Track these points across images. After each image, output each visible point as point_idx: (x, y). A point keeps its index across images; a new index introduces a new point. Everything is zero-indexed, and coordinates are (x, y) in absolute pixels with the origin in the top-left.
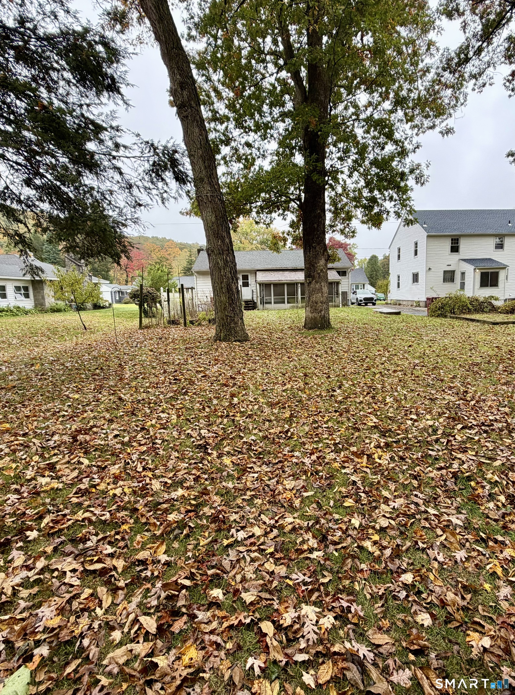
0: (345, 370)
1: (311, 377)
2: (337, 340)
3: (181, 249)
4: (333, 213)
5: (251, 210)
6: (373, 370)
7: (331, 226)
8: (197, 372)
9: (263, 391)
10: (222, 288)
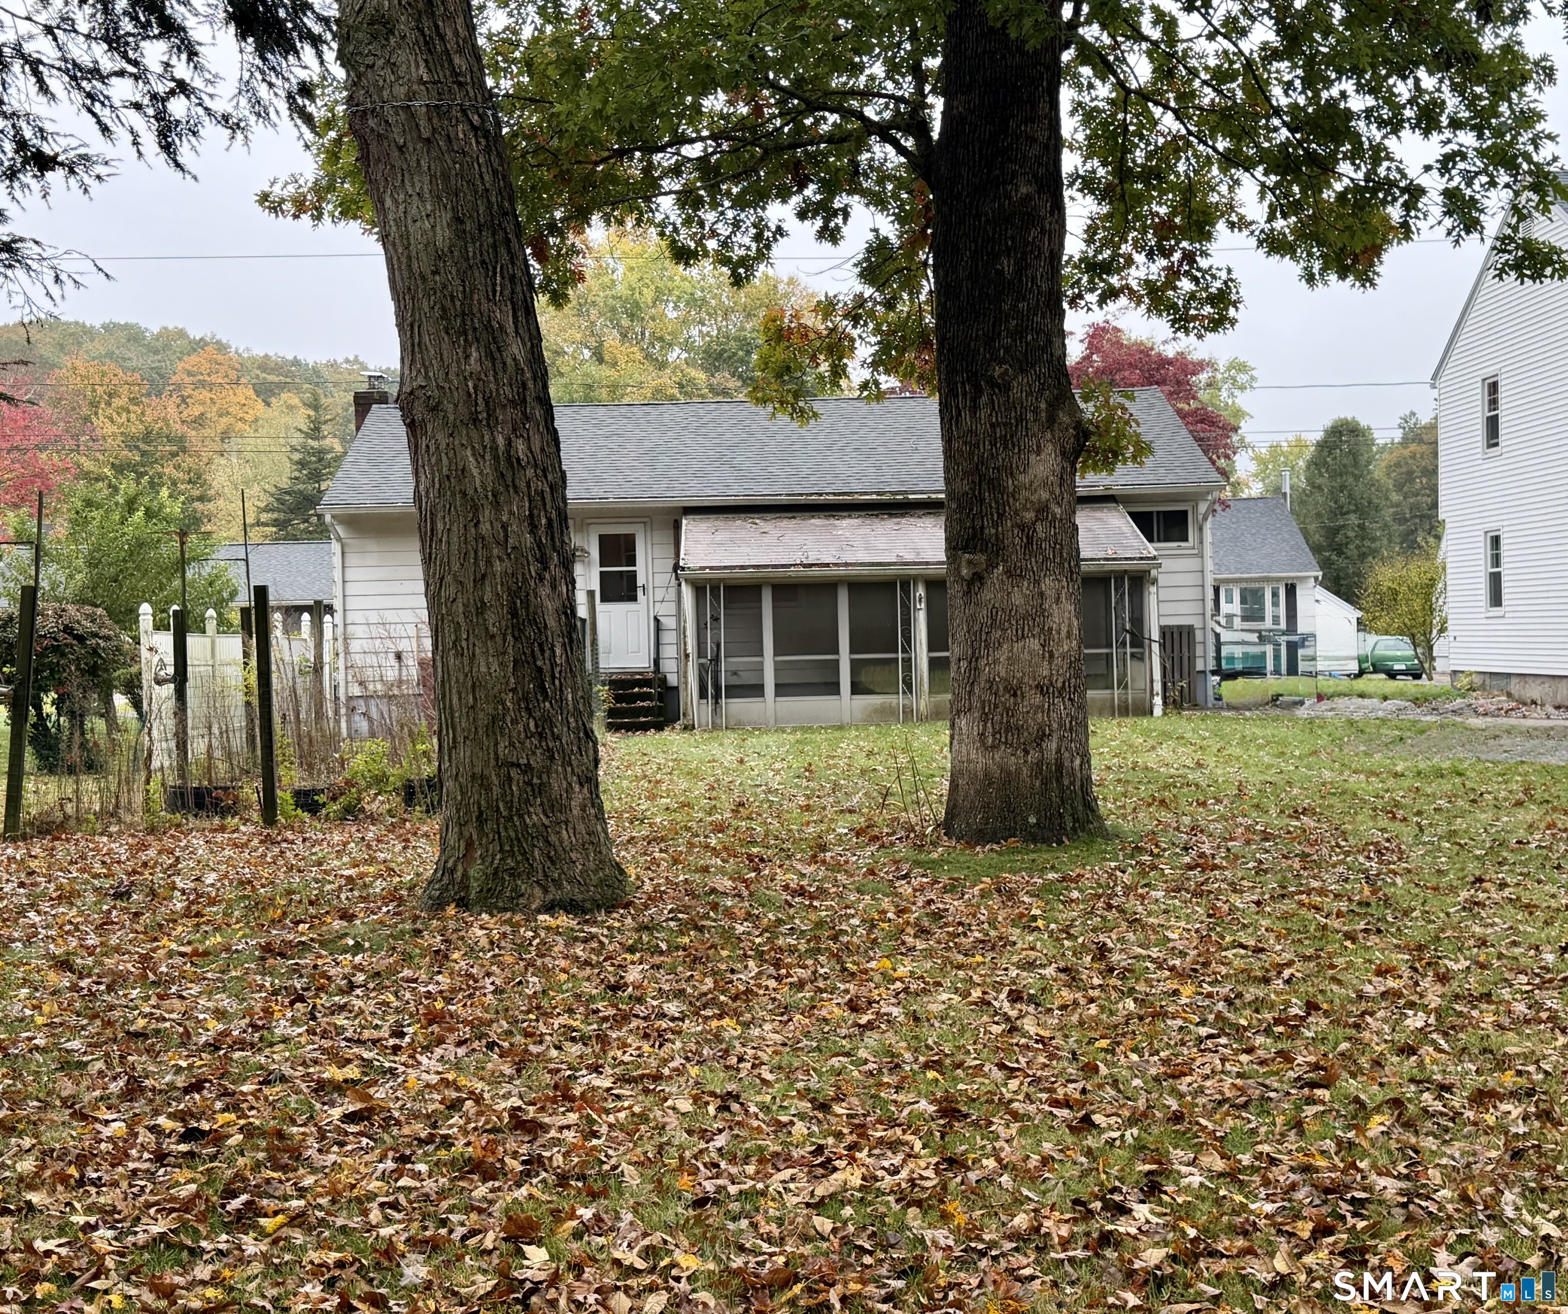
0: (1183, 1085)
1: (984, 1125)
2: (1133, 905)
3: (266, 392)
4: (1104, 194)
5: (649, 187)
6: (1351, 1085)
7: (1095, 268)
8: (323, 1088)
9: (700, 1203)
10: (481, 608)
